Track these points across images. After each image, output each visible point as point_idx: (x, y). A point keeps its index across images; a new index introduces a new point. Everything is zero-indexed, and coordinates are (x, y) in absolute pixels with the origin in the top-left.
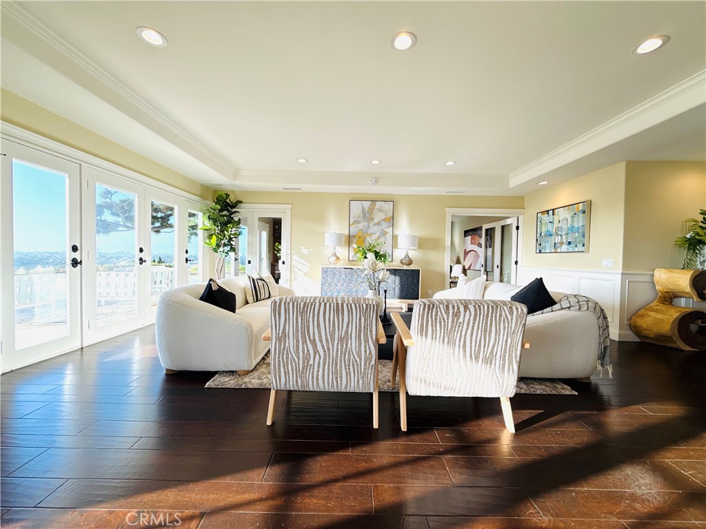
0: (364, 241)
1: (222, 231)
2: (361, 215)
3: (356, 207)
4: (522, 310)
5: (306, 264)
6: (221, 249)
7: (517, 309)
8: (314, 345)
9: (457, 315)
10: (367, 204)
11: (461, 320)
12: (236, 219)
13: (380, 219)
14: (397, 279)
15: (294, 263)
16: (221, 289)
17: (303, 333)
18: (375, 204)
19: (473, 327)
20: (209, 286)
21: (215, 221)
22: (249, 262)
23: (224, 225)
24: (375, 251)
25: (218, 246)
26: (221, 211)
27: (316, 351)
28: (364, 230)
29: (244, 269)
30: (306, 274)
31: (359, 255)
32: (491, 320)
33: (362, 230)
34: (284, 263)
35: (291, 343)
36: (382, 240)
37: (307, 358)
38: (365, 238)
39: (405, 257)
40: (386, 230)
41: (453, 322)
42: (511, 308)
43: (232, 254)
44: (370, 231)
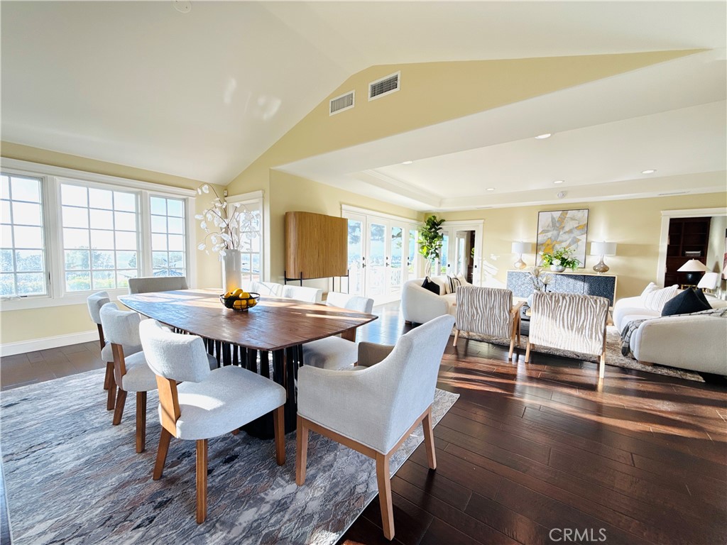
0: (553, 248)
1: (430, 243)
2: (551, 225)
3: (546, 218)
4: (604, 302)
5: (494, 267)
6: (429, 256)
7: (600, 301)
8: (477, 310)
9: (557, 301)
10: (557, 215)
11: (560, 304)
12: (440, 234)
13: (571, 227)
14: (586, 286)
15: (484, 267)
16: (432, 282)
17: (471, 304)
18: (567, 214)
19: (569, 309)
20: (426, 280)
21: (426, 236)
22: (449, 266)
23: (433, 238)
24: (562, 258)
25: (428, 254)
26: (431, 229)
27: (477, 313)
28: (553, 238)
29: (445, 270)
30: (494, 277)
31: (546, 261)
32: (581, 306)
33: (551, 238)
34: (476, 267)
35: (465, 307)
36: (573, 247)
37: (473, 316)
38: (554, 246)
39: (600, 264)
40: (578, 237)
41: (555, 305)
42: (596, 300)
43: (436, 259)
44: (560, 239)
